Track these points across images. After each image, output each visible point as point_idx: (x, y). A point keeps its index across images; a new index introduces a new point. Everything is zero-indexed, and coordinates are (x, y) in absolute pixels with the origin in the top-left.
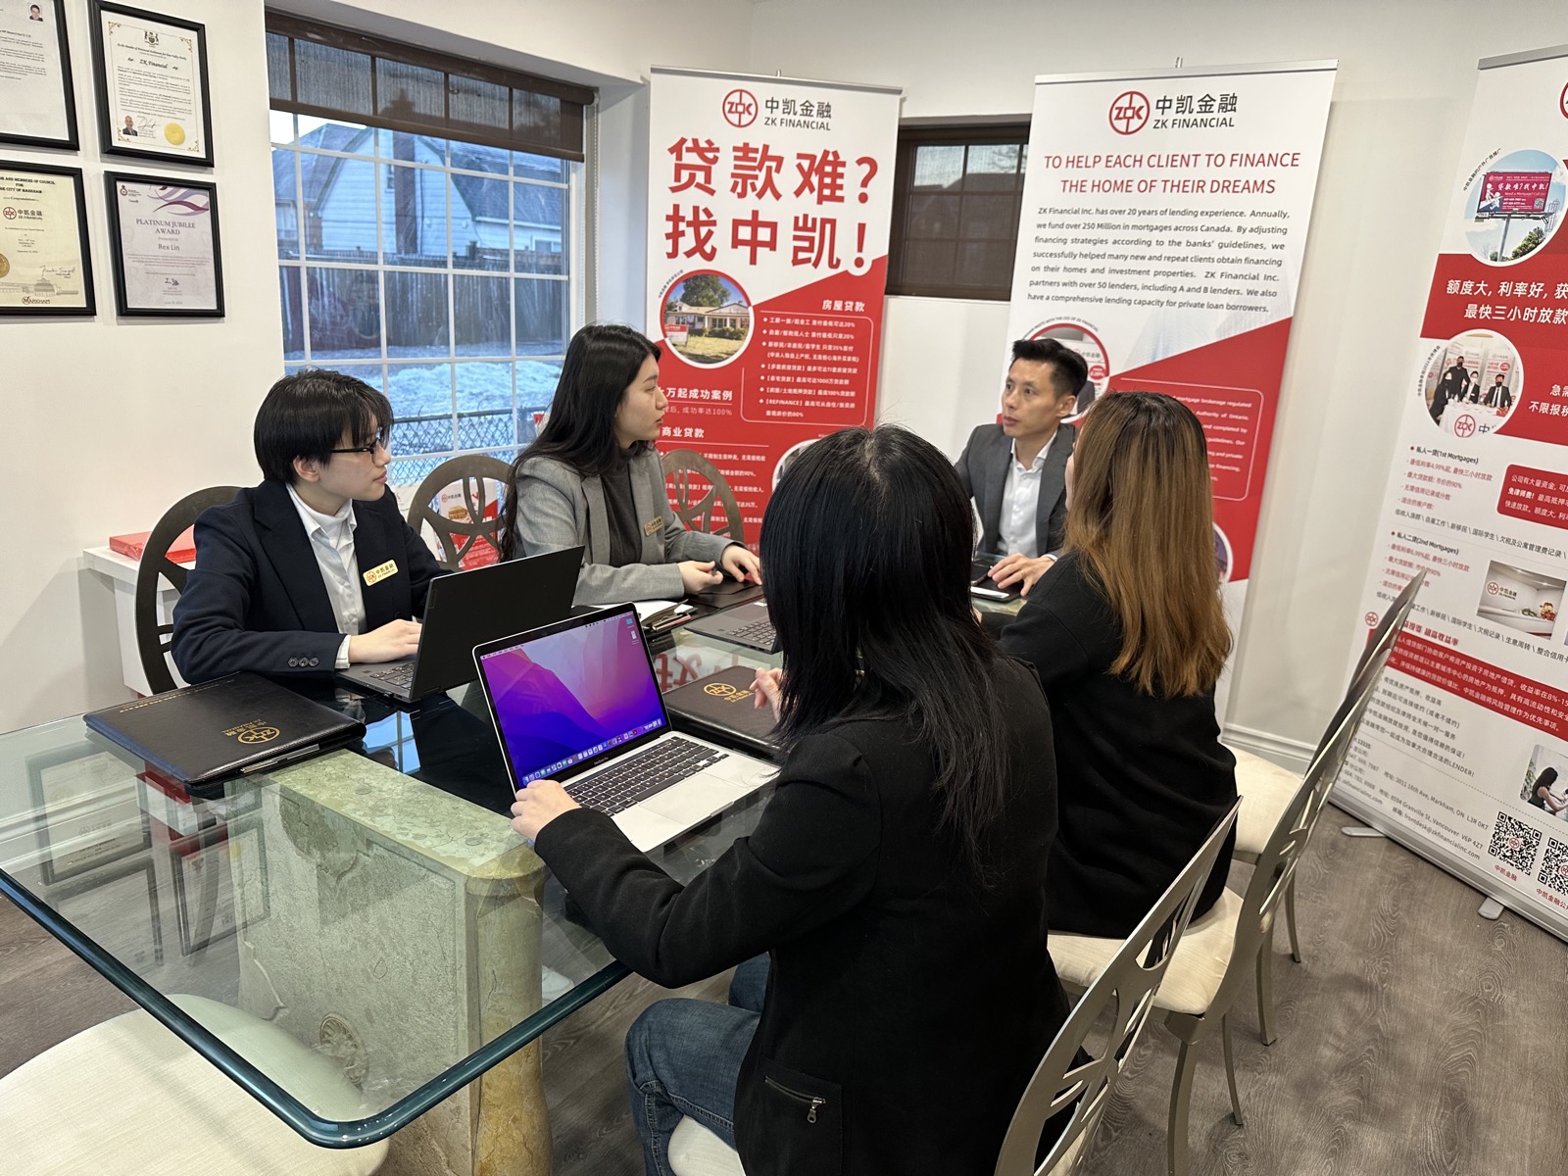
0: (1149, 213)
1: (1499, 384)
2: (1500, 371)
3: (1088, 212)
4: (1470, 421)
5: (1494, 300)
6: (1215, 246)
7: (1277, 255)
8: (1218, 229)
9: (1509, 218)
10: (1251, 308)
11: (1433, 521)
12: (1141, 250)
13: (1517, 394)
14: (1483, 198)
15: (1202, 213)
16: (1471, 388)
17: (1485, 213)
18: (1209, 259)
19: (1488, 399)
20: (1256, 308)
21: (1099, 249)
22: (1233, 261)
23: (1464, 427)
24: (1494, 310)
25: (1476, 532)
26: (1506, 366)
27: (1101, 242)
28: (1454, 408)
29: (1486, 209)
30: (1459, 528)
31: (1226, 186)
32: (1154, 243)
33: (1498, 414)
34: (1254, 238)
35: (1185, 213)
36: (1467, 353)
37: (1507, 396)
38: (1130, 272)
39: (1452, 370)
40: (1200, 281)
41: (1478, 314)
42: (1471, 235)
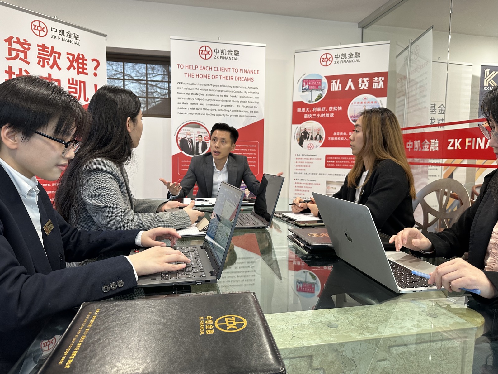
0: (217, 86)
1: (318, 134)
2: (317, 131)
3: (196, 84)
4: (312, 145)
5: (312, 113)
6: (239, 97)
7: (257, 100)
8: (239, 92)
9: (312, 91)
10: (252, 117)
11: (306, 174)
12: (216, 98)
13: (324, 136)
14: (303, 86)
15: (233, 87)
16: (310, 136)
17: (304, 90)
18: (238, 101)
19: (316, 139)
20: (253, 116)
21: (201, 97)
22: (245, 102)
23: (310, 147)
24: (312, 115)
25: (320, 174)
26: (319, 129)
27: (202, 95)
28: (306, 142)
29: (305, 89)
30: (315, 174)
31: (240, 79)
32: (220, 96)
33: (319, 142)
34: (249, 95)
35: (228, 86)
36: (307, 127)
37: (321, 137)
38: (213, 105)
39: (303, 132)
40: (235, 108)
41: (308, 117)
42: (301, 96)
